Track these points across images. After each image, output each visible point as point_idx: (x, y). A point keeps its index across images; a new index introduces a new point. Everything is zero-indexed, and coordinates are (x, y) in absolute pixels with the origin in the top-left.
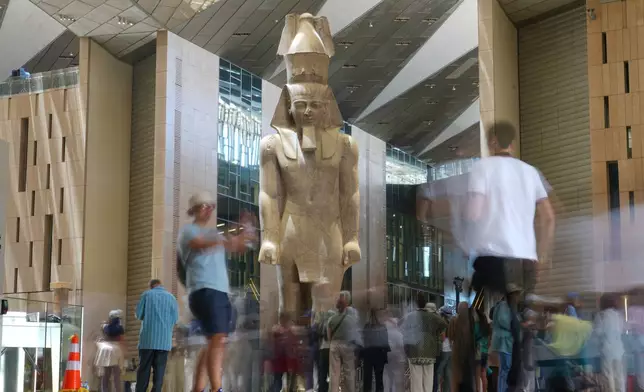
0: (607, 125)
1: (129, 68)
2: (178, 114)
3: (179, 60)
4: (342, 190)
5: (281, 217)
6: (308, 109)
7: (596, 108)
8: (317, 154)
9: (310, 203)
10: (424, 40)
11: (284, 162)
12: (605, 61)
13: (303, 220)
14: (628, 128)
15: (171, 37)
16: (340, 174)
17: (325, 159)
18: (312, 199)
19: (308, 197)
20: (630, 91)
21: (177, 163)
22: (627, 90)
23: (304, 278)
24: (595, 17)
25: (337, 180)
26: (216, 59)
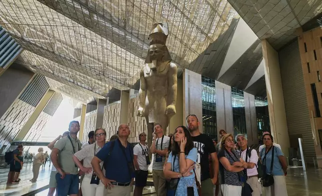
0: (309, 72)
2: (189, 89)
3: (189, 76)
4: (168, 84)
6: (153, 53)
7: (304, 67)
9: (154, 90)
10: (258, 66)
11: (145, 75)
12: (306, 51)
13: (151, 98)
14: (318, 72)
15: (186, 70)
16: (168, 77)
17: (160, 72)
19: (153, 88)
20: (317, 59)
21: (189, 101)
22: (316, 59)
24: (301, 38)
25: (167, 80)
26: (201, 75)
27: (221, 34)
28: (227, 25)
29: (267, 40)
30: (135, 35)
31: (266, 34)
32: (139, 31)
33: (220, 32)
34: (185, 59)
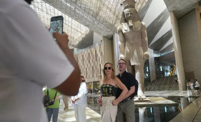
1: (110, 41)
4: (142, 37)
5: (125, 48)
6: (130, 15)
8: (133, 27)
9: (132, 42)
11: (124, 32)
13: (131, 47)
16: (141, 32)
17: (136, 29)
18: (133, 41)
19: (132, 40)
23: (132, 64)
24: (198, 10)
25: (140, 34)
27: (140, 8)
28: (146, 2)
29: (174, 11)
30: (82, 8)
31: (174, 7)
32: (86, 5)
33: (140, 7)
34: (115, 26)
